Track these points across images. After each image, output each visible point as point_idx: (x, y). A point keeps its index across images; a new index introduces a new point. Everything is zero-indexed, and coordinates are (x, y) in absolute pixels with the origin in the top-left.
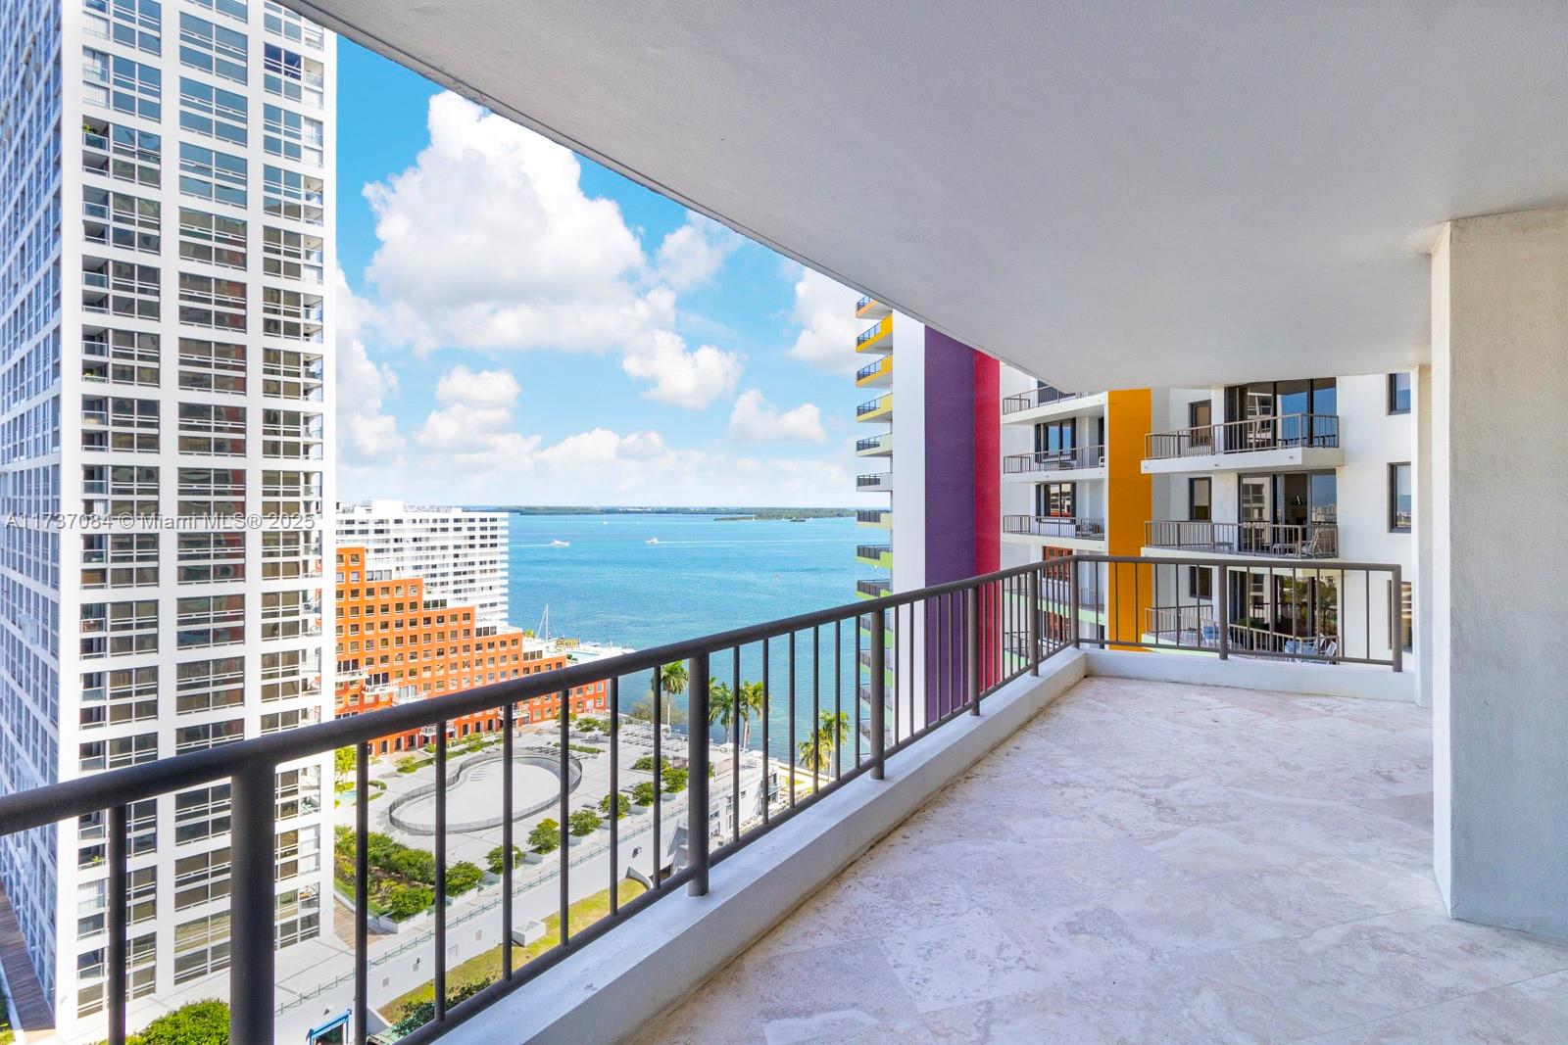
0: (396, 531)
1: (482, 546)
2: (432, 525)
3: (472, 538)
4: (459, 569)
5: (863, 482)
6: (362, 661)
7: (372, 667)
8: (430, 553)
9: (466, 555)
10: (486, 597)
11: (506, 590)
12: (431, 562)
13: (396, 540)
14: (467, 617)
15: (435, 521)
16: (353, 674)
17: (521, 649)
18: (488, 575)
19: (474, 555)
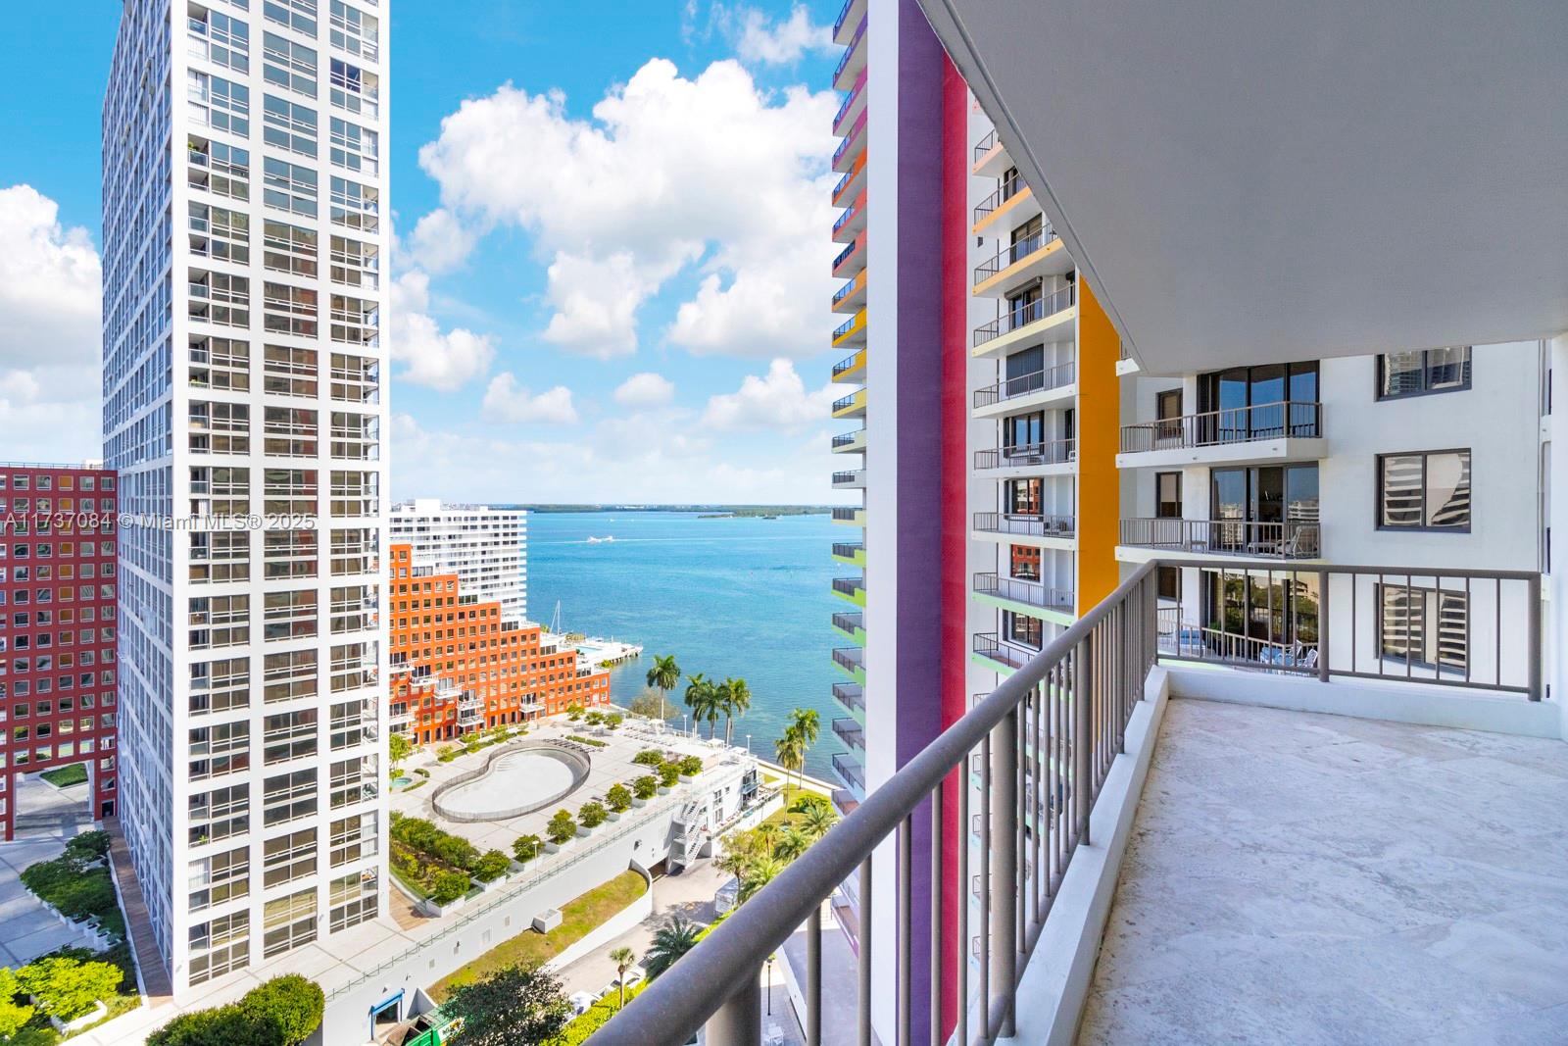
1: (505, 543)
2: (463, 523)
3: (497, 535)
4: (486, 565)
5: (840, 479)
6: (409, 654)
7: (417, 660)
8: (463, 550)
9: (491, 552)
10: (508, 592)
11: (525, 586)
12: (463, 559)
13: (435, 538)
14: (494, 612)
15: (466, 519)
16: (402, 666)
17: (538, 644)
18: (510, 571)
19: (498, 552)
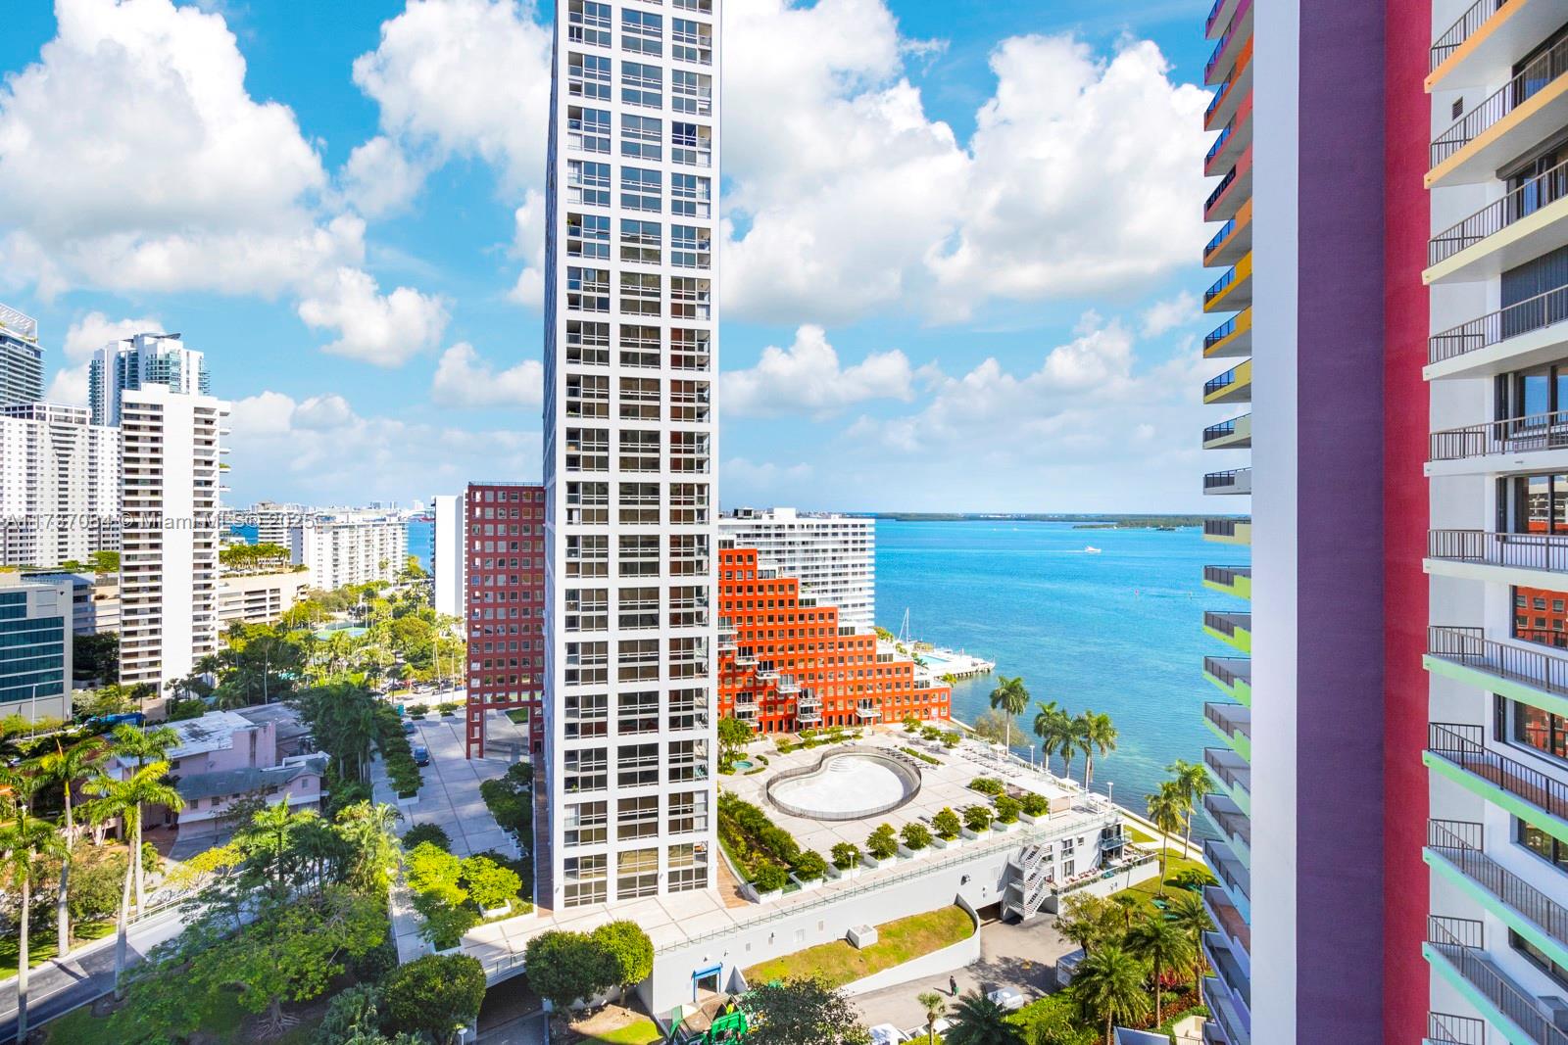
0: (791, 535)
1: (854, 550)
2: (815, 531)
3: (846, 542)
4: (837, 571)
5: (1213, 482)
6: (755, 648)
7: (761, 654)
8: (815, 555)
9: (841, 558)
10: (856, 597)
11: (872, 592)
12: (815, 564)
13: (790, 543)
14: (832, 616)
15: (818, 526)
16: (748, 659)
17: (874, 651)
18: (859, 577)
19: (847, 558)
